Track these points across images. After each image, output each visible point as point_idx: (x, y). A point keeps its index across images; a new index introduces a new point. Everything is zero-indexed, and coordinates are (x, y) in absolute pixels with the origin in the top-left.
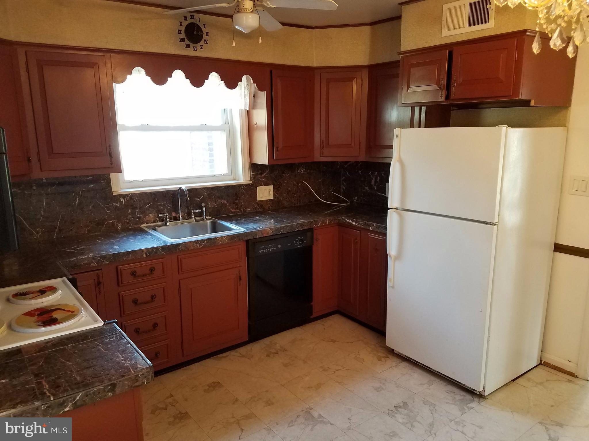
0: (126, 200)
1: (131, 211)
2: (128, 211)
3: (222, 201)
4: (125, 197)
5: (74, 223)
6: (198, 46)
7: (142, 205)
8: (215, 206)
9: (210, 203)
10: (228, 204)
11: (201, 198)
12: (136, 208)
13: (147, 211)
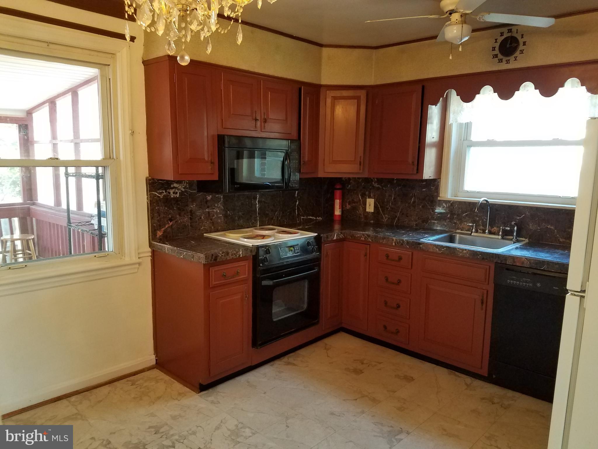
0: (447, 205)
1: (450, 216)
2: (448, 215)
3: (548, 226)
4: (447, 203)
5: (407, 216)
6: (512, 58)
7: (460, 212)
8: (537, 229)
9: (531, 225)
10: (555, 231)
11: (522, 217)
12: (455, 214)
13: (463, 219)
